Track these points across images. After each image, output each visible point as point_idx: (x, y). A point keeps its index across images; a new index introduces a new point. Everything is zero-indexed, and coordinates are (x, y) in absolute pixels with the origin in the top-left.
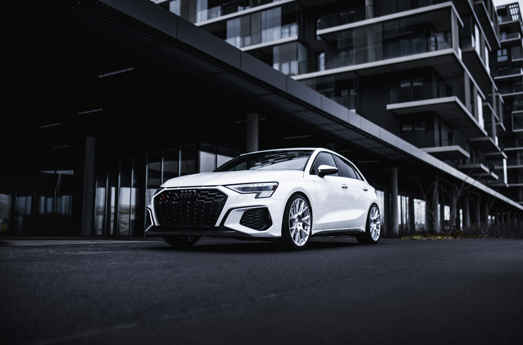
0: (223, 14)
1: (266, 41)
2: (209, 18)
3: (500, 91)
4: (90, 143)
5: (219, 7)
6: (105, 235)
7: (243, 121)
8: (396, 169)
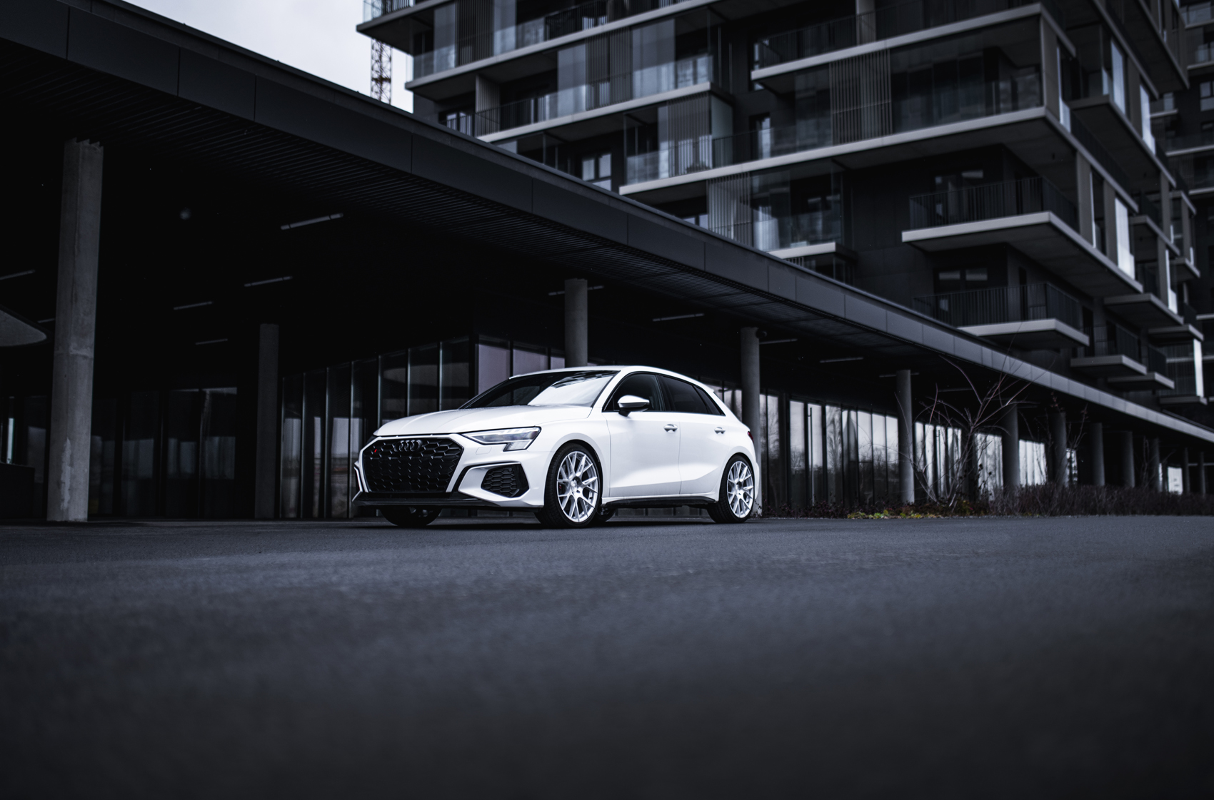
0: (551, 35)
1: (642, 96)
2: (519, 44)
3: (1182, 186)
4: (269, 336)
5: (542, 20)
6: (301, 516)
7: (559, 293)
8: (909, 373)
